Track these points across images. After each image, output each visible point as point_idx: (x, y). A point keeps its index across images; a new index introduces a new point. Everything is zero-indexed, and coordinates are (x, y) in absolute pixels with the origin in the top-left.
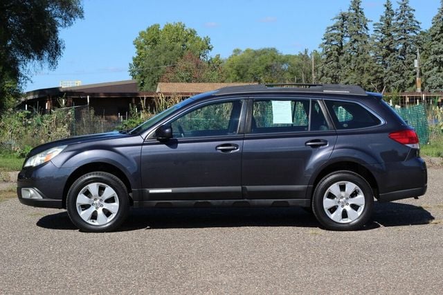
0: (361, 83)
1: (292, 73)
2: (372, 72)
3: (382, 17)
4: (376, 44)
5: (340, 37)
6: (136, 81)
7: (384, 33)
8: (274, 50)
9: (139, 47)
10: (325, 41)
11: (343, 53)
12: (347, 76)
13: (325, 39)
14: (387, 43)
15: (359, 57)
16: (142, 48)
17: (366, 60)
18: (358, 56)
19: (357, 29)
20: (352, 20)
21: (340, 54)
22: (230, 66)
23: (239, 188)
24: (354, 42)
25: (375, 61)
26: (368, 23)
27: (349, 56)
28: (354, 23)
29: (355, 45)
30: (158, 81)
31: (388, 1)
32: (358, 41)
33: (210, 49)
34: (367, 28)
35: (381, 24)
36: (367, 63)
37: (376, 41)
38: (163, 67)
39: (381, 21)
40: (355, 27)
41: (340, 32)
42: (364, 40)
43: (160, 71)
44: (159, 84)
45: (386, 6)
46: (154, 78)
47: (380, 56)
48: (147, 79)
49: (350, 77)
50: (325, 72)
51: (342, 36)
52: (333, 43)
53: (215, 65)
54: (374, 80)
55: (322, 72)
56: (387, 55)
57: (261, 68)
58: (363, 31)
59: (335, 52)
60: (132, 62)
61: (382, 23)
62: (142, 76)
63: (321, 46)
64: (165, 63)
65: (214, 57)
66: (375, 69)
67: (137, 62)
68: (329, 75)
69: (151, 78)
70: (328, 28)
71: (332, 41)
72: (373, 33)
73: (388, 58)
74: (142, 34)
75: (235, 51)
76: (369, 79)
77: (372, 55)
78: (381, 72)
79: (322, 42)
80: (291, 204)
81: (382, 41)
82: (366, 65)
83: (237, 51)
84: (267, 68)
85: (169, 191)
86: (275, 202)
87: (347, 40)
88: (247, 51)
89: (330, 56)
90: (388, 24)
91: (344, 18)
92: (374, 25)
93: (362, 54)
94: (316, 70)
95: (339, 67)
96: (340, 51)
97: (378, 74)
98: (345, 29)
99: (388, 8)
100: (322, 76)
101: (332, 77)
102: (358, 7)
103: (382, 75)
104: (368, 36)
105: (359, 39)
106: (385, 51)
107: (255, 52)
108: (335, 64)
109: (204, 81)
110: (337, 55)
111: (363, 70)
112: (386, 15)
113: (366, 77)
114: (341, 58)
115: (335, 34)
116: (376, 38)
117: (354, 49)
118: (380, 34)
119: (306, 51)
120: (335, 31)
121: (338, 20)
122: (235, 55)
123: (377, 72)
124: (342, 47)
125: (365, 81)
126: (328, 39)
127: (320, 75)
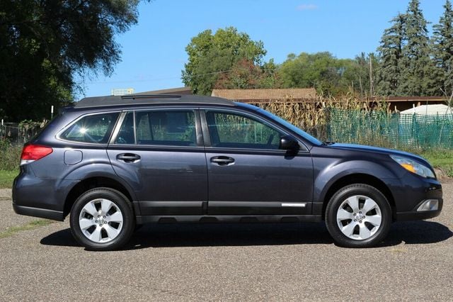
0: (421, 87)
1: (348, 79)
2: (432, 75)
3: (442, 19)
4: (437, 46)
5: (398, 40)
6: (189, 88)
7: (443, 35)
8: (327, 54)
9: (192, 53)
10: (383, 44)
11: (401, 57)
12: (406, 80)
13: (383, 42)
14: (447, 46)
15: (419, 61)
16: (194, 55)
17: (425, 63)
18: (417, 59)
19: (416, 31)
20: (410, 22)
21: (398, 57)
22: (285, 72)
24: (413, 45)
25: (435, 64)
26: (427, 25)
27: (408, 59)
28: (413, 25)
29: (414, 48)
30: (212, 88)
31: (448, 2)
32: (417, 43)
33: (264, 54)
34: (426, 30)
35: (441, 26)
36: (427, 67)
37: (436, 43)
38: (216, 74)
39: (440, 22)
40: (414, 29)
41: (398, 34)
42: (423, 42)
43: (213, 78)
44: (214, 90)
45: (445, 7)
46: (207, 85)
47: (440, 58)
48: (200, 86)
49: (409, 81)
50: (383, 76)
51: (400, 39)
52: (392, 46)
53: (269, 70)
54: (434, 83)
55: (380, 76)
56: (447, 58)
57: (317, 73)
58: (423, 33)
59: (394, 55)
60: (184, 69)
61: (442, 24)
62: (195, 84)
63: (379, 49)
64: (217, 69)
65: (268, 62)
66: (435, 72)
67: (190, 68)
68: (387, 79)
69: (204, 85)
70: (386, 31)
71: (390, 44)
72: (433, 35)
73: (448, 61)
74: (194, 40)
75: (289, 56)
76: (429, 83)
77: (431, 57)
78: (442, 75)
79: (380, 45)
81: (442, 43)
82: (426, 68)
83: (292, 56)
84: (323, 73)
87: (406, 42)
88: (303, 55)
89: (388, 59)
90: (448, 26)
91: (402, 20)
92: (434, 27)
93: (421, 57)
94: (374, 73)
95: (398, 71)
96: (398, 54)
97: (438, 78)
98: (403, 31)
99: (447, 9)
100: (380, 81)
101: (391, 81)
102: (416, 9)
103: (442, 79)
104: (428, 38)
105: (419, 41)
106: (445, 53)
107: (309, 56)
108: (393, 68)
109: (259, 88)
110: (395, 58)
111: (422, 73)
112: (446, 16)
113: (426, 81)
114: (400, 61)
115: (393, 36)
116: (436, 40)
117: (413, 52)
118: (440, 36)
119: (363, 54)
120: (394, 34)
121: (396, 22)
122: (290, 60)
123: (437, 75)
124: (400, 50)
125: (425, 85)
126: (386, 42)
127: (378, 79)
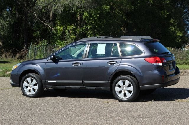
23: (81, 81)
80: (103, 89)
85: (55, 82)
86: (96, 88)
